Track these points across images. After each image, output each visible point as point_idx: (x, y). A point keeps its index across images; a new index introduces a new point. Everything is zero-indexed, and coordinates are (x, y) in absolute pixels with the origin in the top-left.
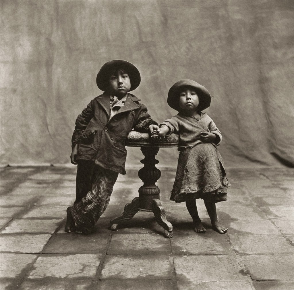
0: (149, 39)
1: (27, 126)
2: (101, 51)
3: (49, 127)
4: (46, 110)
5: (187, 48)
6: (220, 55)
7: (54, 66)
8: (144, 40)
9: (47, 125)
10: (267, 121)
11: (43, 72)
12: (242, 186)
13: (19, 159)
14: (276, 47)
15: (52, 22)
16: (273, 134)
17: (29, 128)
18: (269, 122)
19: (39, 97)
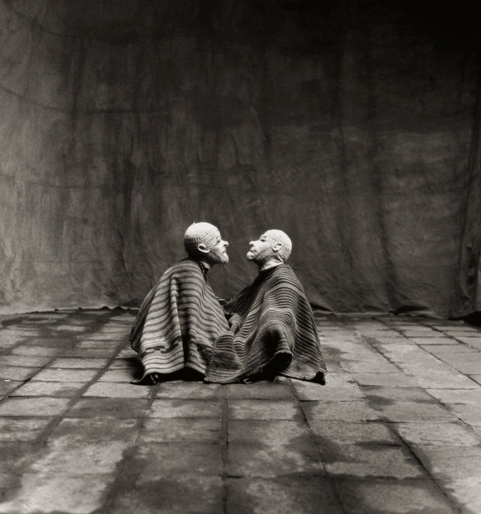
0: (248, 163)
1: (100, 263)
2: (190, 175)
3: (126, 264)
4: (122, 245)
5: (293, 174)
6: (332, 183)
7: (134, 192)
8: (242, 162)
9: (123, 261)
10: (386, 260)
11: (120, 199)
12: (355, 329)
13: (90, 301)
14: (398, 174)
15: (132, 140)
16: (393, 277)
17: (102, 264)
18: (389, 262)
19: (114, 228)
